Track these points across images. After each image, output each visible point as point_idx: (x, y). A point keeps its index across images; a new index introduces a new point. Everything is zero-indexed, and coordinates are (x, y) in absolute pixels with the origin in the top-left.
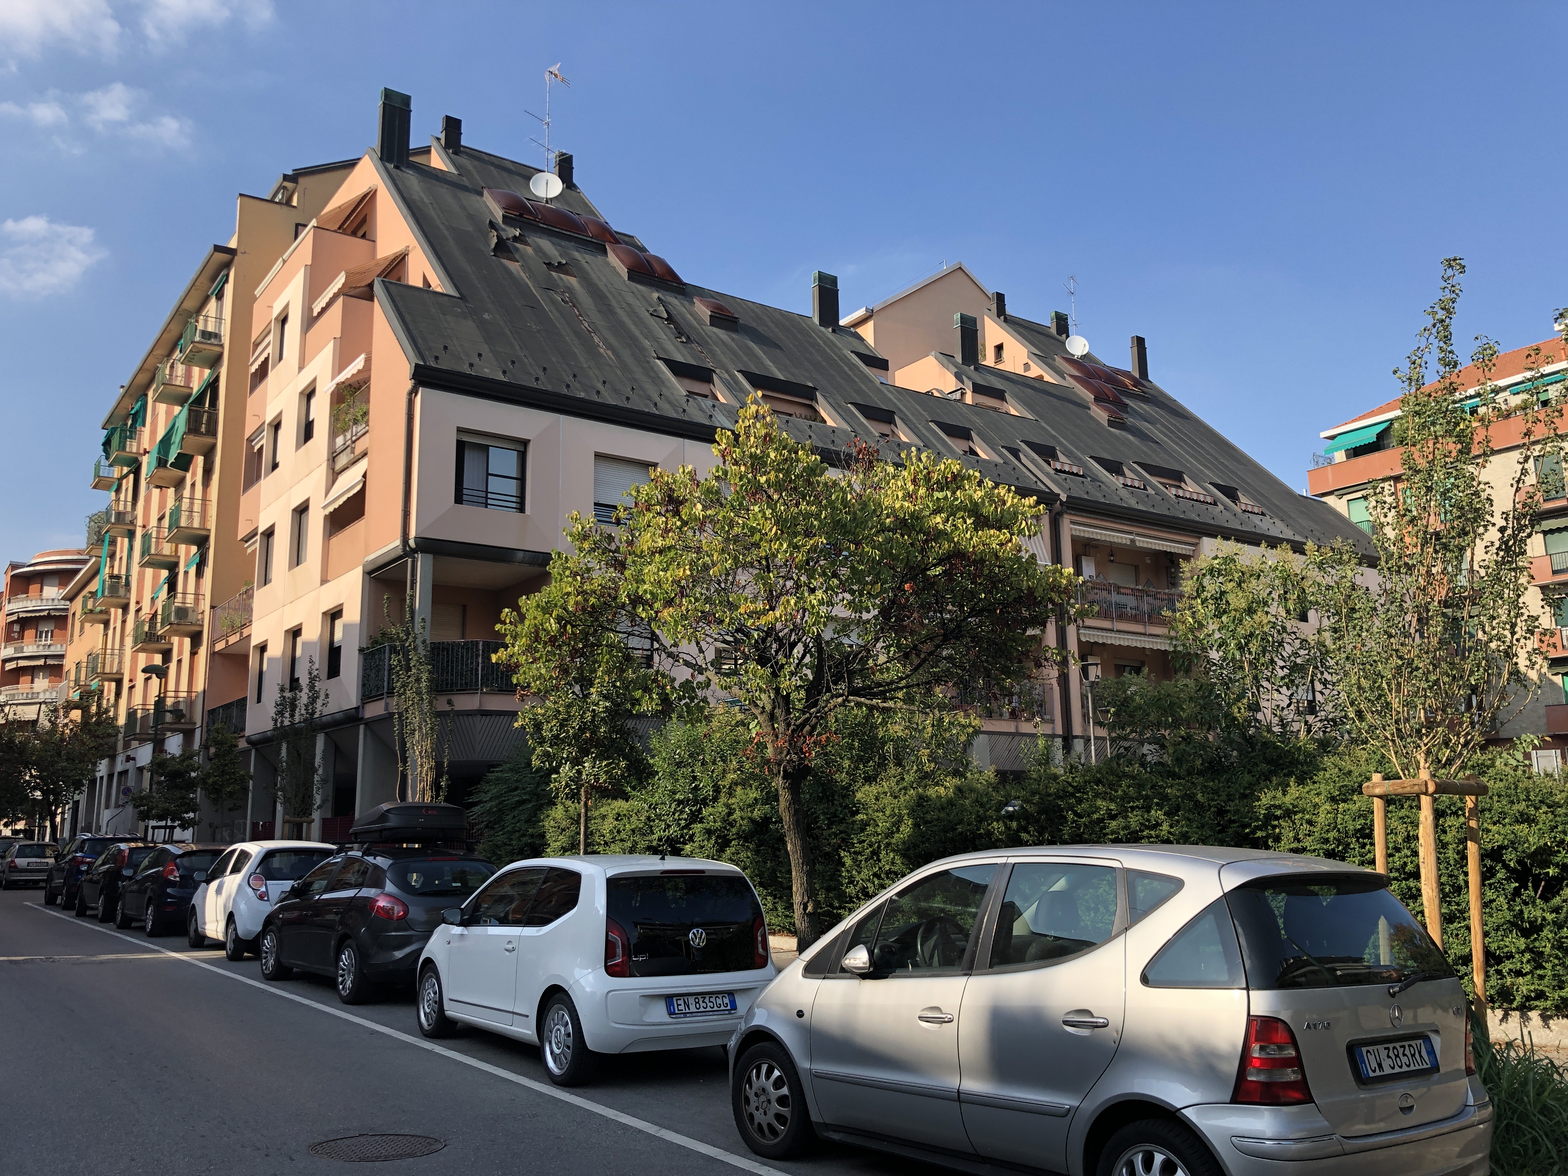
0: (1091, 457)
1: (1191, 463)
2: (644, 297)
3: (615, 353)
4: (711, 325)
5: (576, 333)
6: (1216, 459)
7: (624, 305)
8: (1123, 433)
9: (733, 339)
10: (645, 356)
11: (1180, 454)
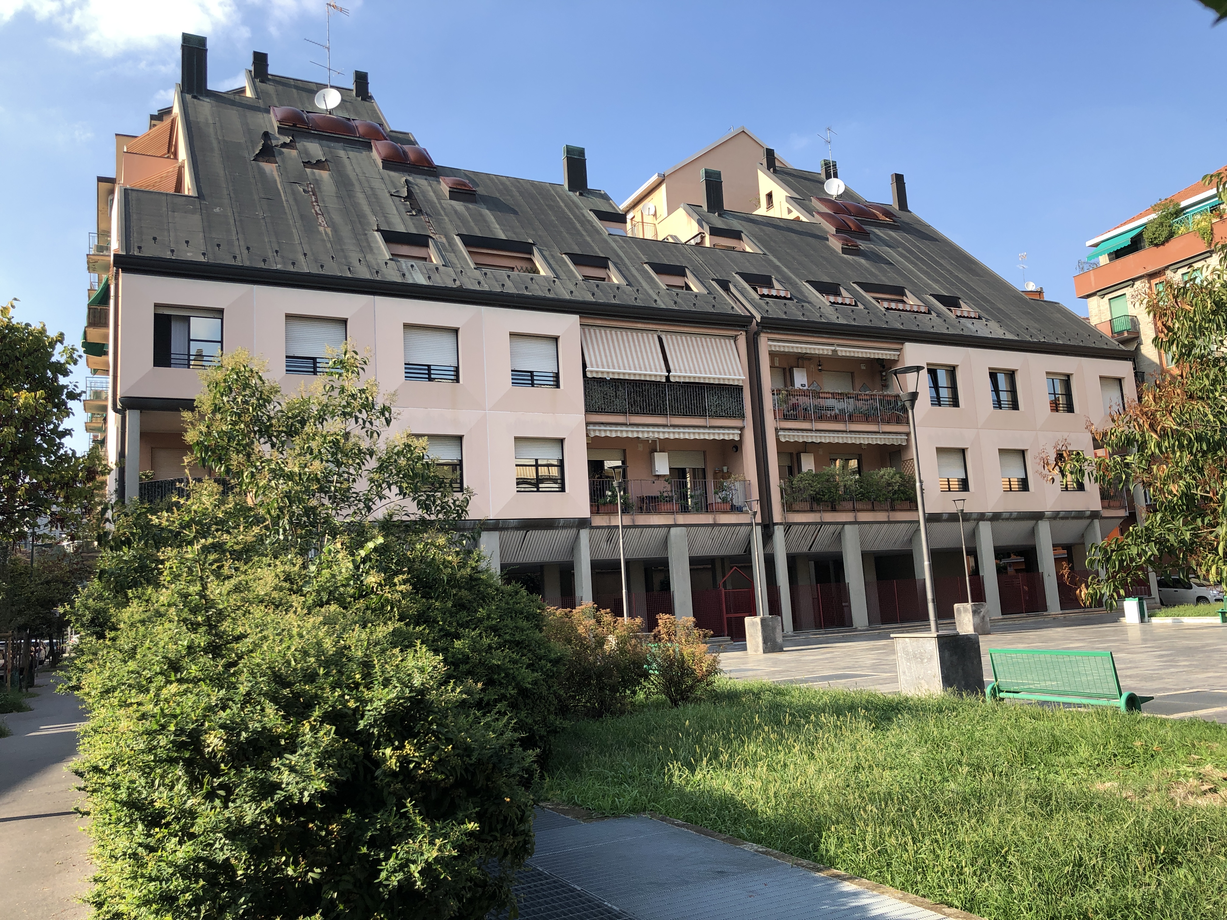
0: (807, 282)
1: (918, 278)
2: (392, 182)
3: (335, 230)
4: (451, 198)
5: (302, 217)
6: (951, 273)
7: (367, 190)
8: (856, 258)
9: (468, 209)
10: (364, 230)
11: (911, 272)
